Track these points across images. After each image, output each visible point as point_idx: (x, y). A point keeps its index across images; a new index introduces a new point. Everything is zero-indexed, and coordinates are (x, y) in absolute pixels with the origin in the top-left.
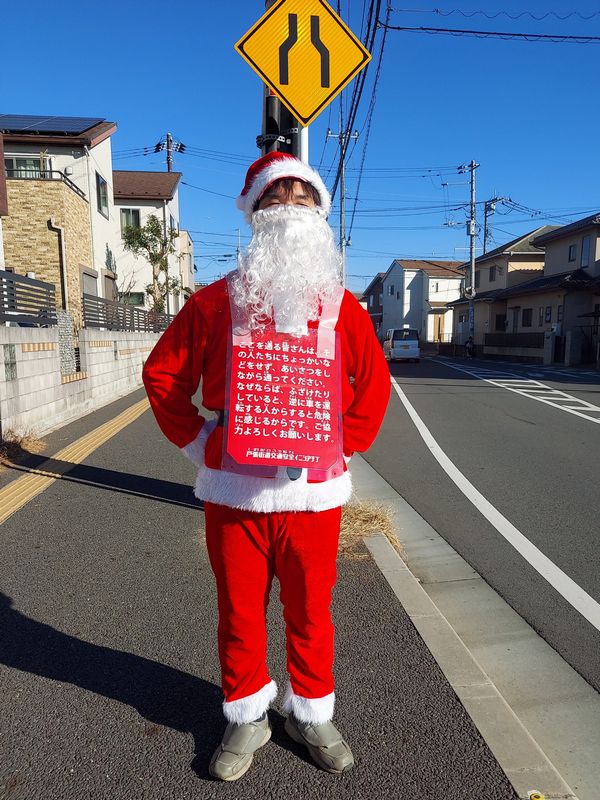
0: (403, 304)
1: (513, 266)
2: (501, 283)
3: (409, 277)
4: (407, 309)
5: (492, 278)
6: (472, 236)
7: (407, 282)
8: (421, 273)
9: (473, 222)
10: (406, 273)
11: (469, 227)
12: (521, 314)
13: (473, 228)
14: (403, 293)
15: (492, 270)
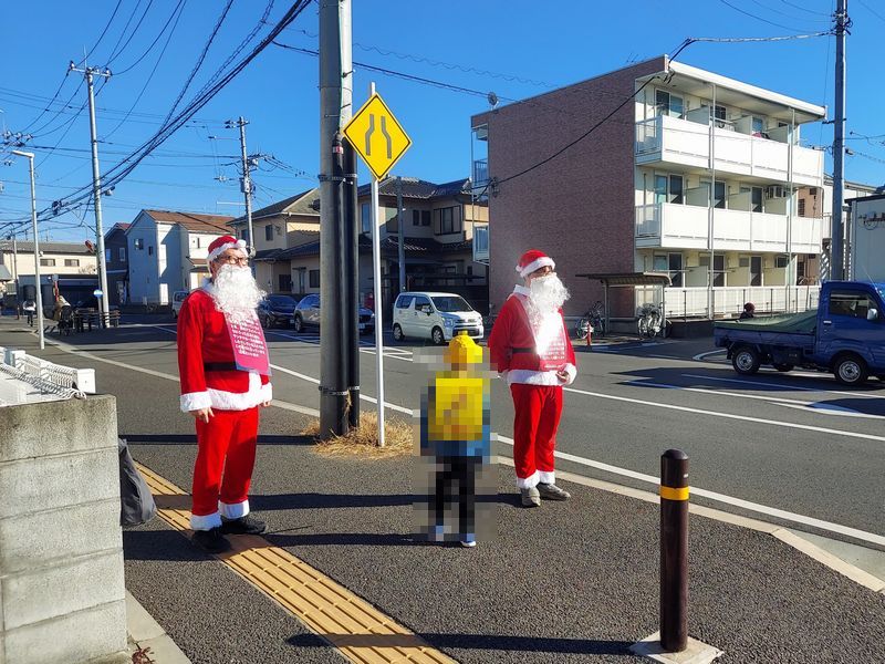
0: (157, 261)
1: (292, 227)
2: (281, 243)
3: (163, 230)
4: (163, 266)
5: (269, 237)
6: (246, 194)
7: (161, 236)
8: (177, 226)
9: (246, 179)
10: (159, 226)
11: (243, 184)
12: (307, 275)
13: (247, 186)
14: (157, 248)
15: (268, 229)
